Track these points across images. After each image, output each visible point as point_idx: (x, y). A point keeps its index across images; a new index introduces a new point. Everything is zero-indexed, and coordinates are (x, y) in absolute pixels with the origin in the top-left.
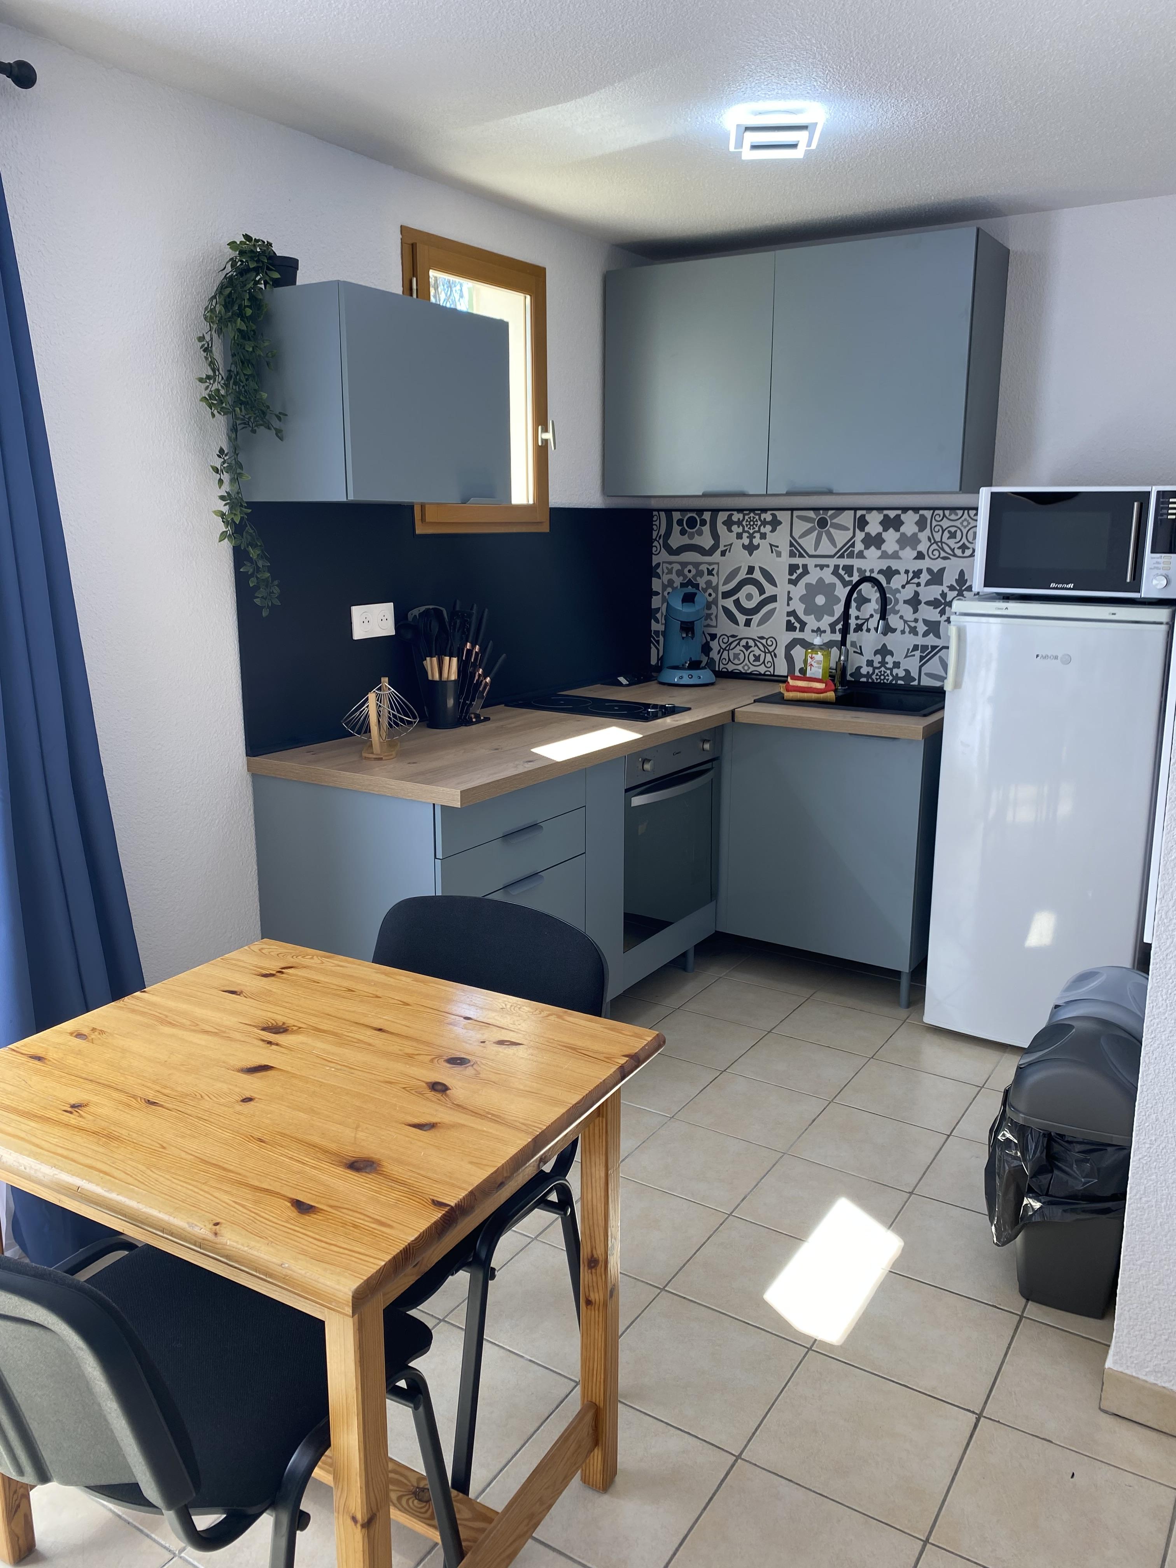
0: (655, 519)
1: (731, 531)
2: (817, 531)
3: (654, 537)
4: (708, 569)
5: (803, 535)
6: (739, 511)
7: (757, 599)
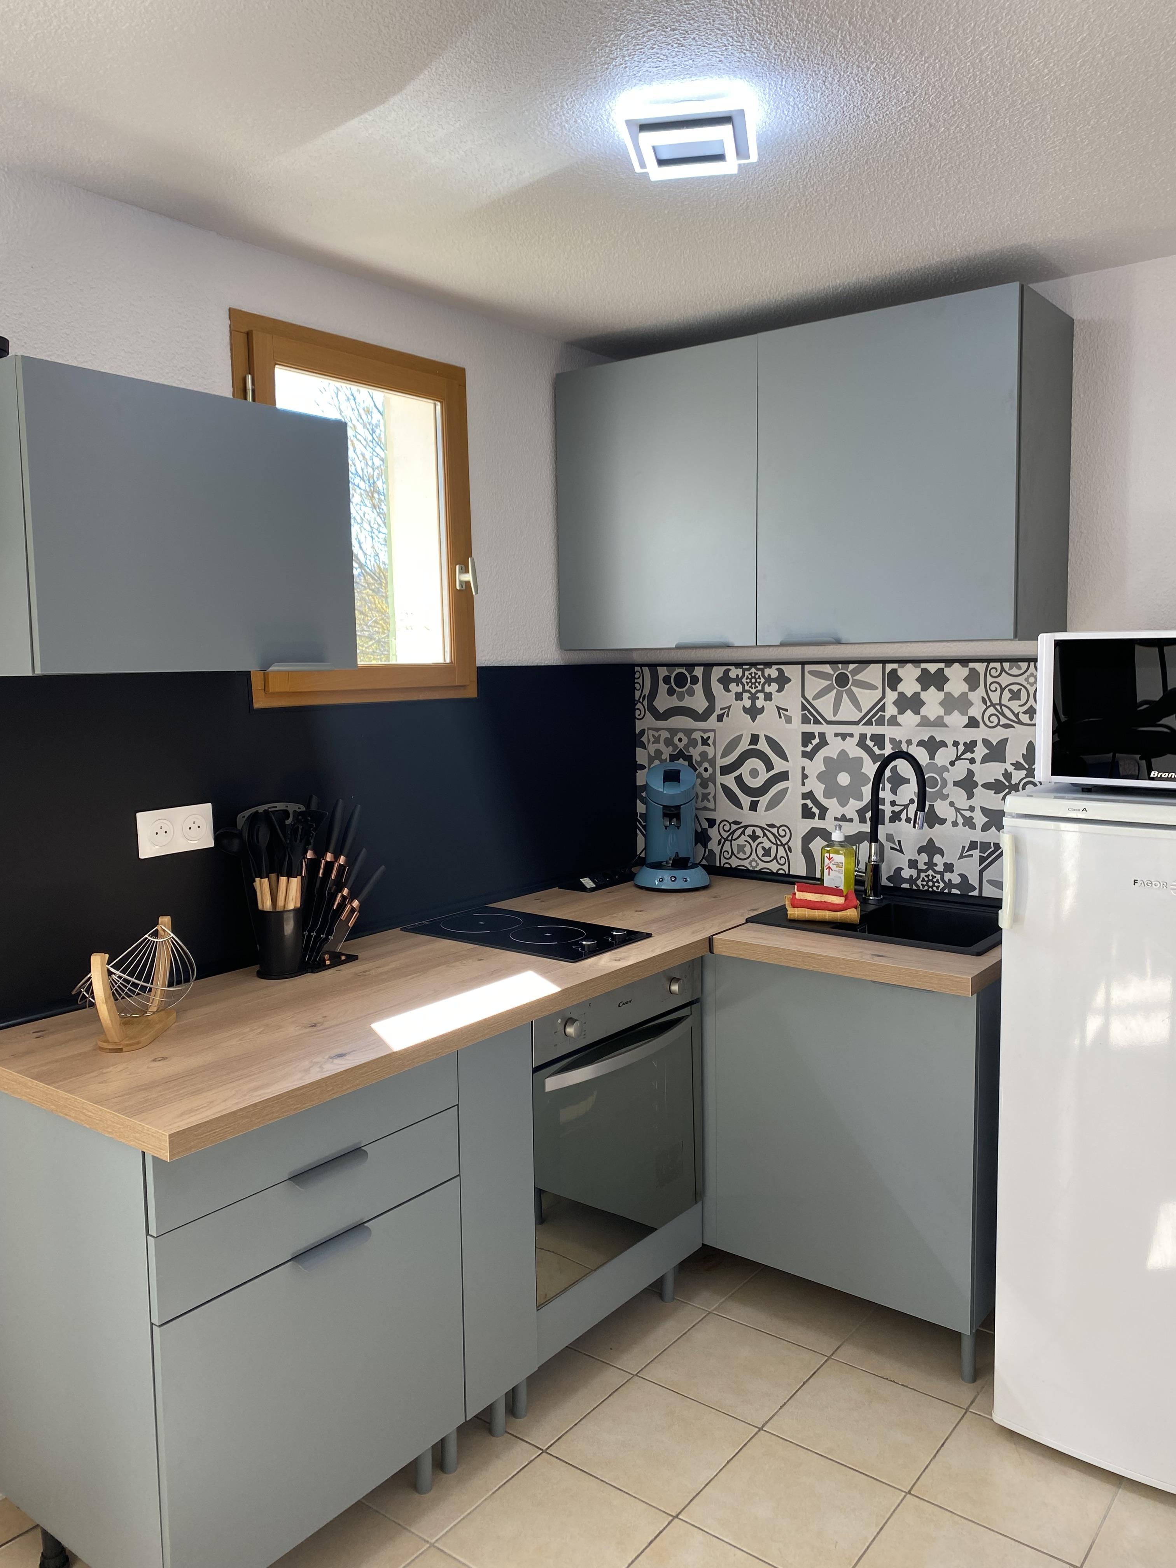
0: (637, 676)
1: (728, 690)
2: (835, 690)
3: (637, 698)
4: (702, 737)
5: (818, 696)
6: (738, 665)
7: (764, 776)
